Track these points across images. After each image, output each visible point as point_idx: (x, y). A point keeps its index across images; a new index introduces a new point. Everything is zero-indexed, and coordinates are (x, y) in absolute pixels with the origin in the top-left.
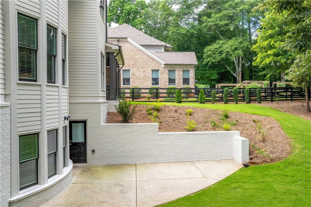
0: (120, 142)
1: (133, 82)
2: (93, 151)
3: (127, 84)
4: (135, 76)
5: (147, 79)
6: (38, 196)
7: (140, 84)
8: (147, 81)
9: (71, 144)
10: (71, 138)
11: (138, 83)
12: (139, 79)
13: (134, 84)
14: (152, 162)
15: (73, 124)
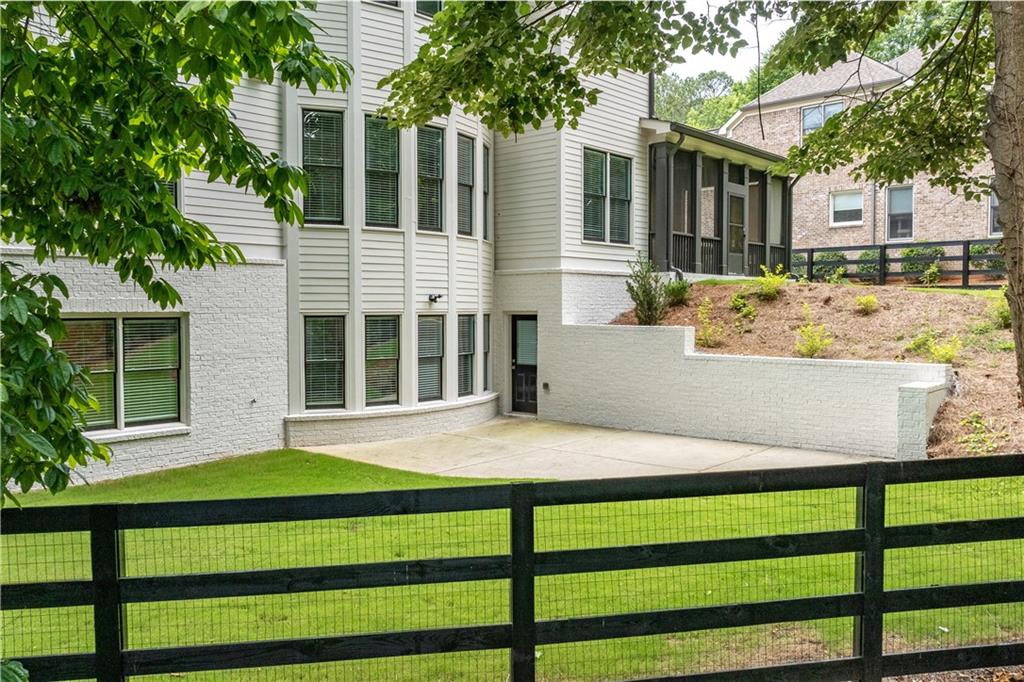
0: (598, 370)
1: (923, 228)
2: (546, 386)
3: (904, 235)
4: (927, 206)
5: (970, 212)
6: (336, 426)
7: (944, 232)
8: (970, 219)
9: (514, 367)
10: (514, 355)
11: (938, 229)
12: (944, 215)
13: (923, 233)
14: (667, 432)
15: (519, 323)
